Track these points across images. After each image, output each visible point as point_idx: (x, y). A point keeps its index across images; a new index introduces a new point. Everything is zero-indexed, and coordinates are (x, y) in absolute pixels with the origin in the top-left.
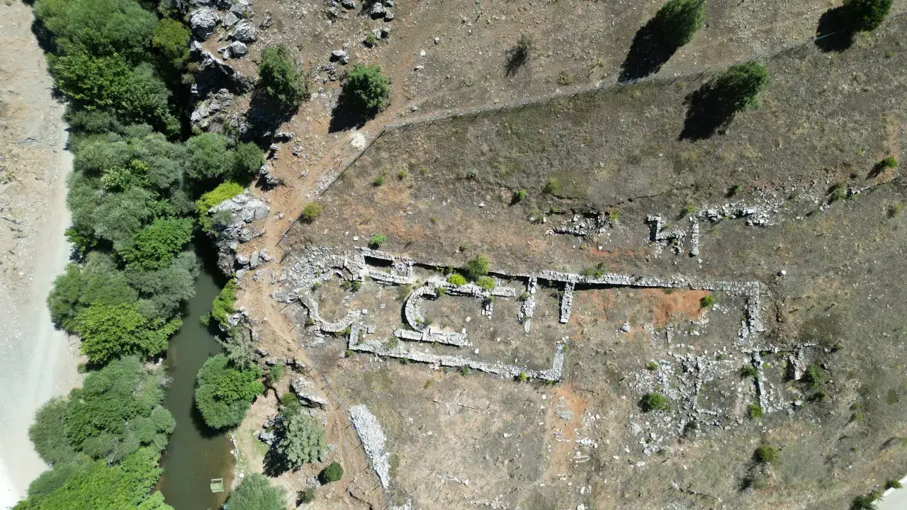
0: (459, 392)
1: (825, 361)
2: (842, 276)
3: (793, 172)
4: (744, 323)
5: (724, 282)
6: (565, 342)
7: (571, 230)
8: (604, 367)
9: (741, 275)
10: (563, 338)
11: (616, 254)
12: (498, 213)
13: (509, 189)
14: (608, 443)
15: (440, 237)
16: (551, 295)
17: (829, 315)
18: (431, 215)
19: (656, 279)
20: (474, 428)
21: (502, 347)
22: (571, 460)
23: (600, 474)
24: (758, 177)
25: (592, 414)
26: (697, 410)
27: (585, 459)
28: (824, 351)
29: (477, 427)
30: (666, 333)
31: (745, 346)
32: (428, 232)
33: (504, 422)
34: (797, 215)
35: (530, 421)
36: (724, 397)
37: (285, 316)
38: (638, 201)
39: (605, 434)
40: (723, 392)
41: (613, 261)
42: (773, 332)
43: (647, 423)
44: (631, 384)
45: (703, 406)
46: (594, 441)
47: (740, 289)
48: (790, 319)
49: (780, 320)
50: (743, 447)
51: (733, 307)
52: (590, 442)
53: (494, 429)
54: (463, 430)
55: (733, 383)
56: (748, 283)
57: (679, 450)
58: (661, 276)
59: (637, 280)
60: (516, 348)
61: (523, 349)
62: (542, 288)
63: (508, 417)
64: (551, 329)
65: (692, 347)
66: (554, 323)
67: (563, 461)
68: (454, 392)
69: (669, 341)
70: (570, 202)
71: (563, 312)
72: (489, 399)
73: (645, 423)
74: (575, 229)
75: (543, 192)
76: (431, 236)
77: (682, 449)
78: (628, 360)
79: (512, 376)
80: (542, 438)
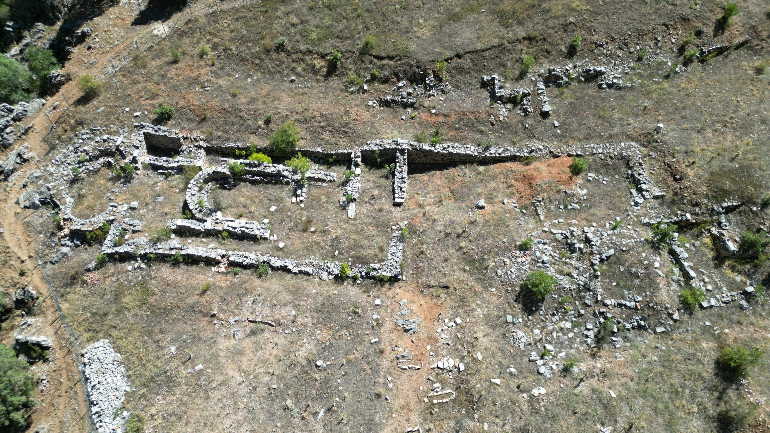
0: (252, 299)
1: (760, 223)
2: (733, 128)
3: (631, 26)
4: (633, 191)
5: (592, 145)
6: (403, 227)
7: (398, 99)
8: (459, 253)
9: (611, 136)
10: (400, 223)
11: (454, 118)
12: (313, 86)
13: (323, 56)
14: (480, 358)
15: (241, 111)
16: (382, 177)
17: (737, 166)
18: (233, 91)
19: (509, 148)
20: (272, 359)
21: (317, 238)
22: (426, 400)
23: (476, 416)
24: (595, 30)
25: (450, 320)
26: (606, 301)
27: (449, 395)
28: (752, 211)
29: (276, 357)
30: (536, 210)
31: (645, 215)
32: (226, 106)
33: (319, 342)
34: (654, 77)
35: (358, 339)
36: (638, 277)
37: (28, 225)
38: (467, 56)
39: (473, 344)
40: (634, 270)
41: (452, 127)
42: (676, 194)
43: (537, 331)
44: (500, 272)
45: (613, 295)
46: (457, 360)
47: (614, 150)
48: (690, 173)
49: (678, 177)
50: (695, 355)
51: (613, 176)
52: (451, 363)
53: (302, 354)
54: (255, 362)
55: (644, 255)
56: (623, 144)
57: (594, 367)
58: (514, 144)
59: (485, 150)
60: (337, 237)
61: (347, 238)
62: (370, 170)
63: (323, 335)
64: (383, 213)
65: (574, 221)
66: (387, 206)
67: (412, 405)
68: (244, 299)
69: (542, 218)
70: (391, 63)
71: (397, 191)
72: (296, 307)
73: (532, 332)
74: (402, 97)
75: (361, 54)
76: (230, 110)
77: (599, 365)
78: (490, 241)
79: (331, 277)
80: (378, 365)
